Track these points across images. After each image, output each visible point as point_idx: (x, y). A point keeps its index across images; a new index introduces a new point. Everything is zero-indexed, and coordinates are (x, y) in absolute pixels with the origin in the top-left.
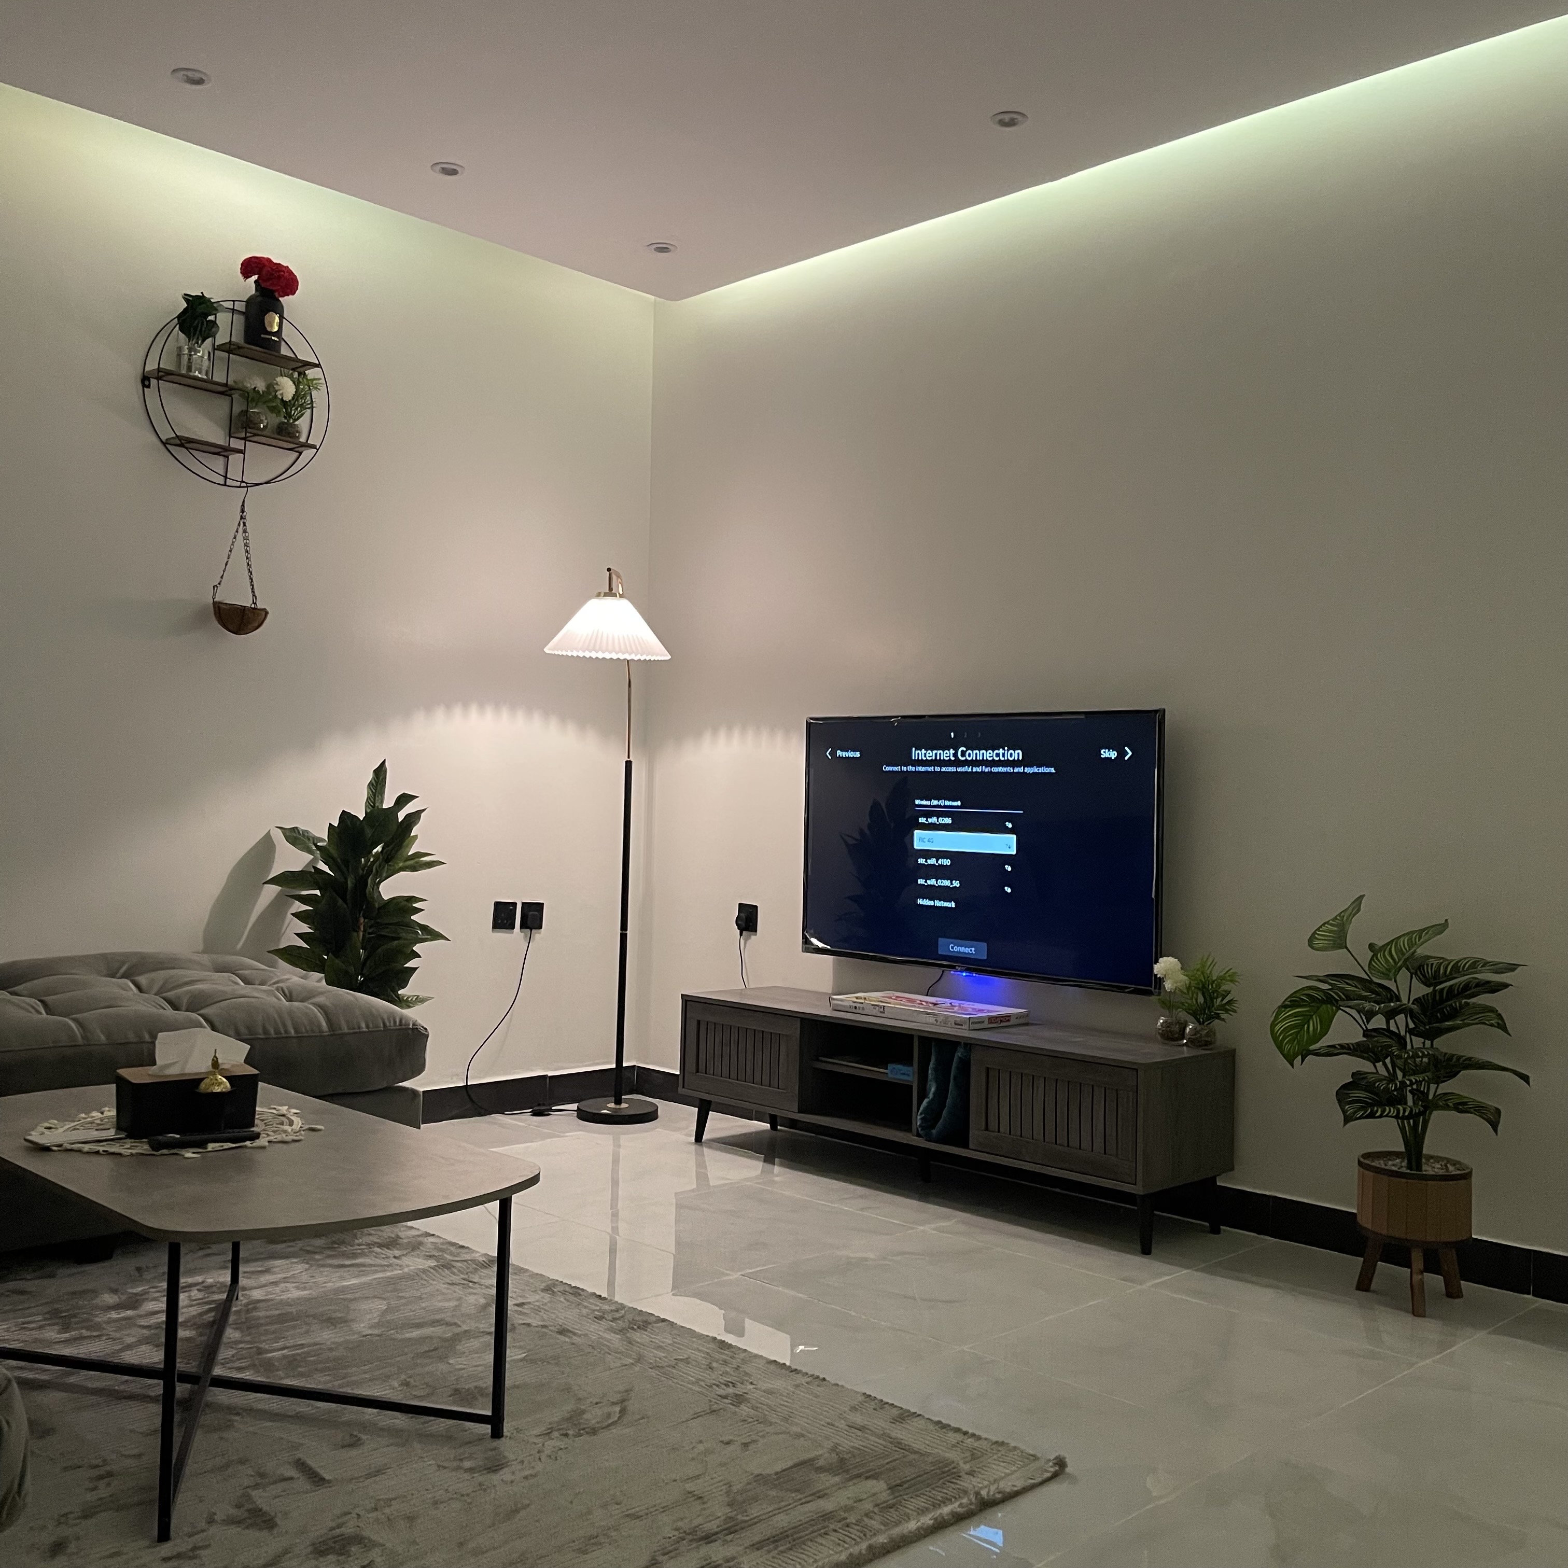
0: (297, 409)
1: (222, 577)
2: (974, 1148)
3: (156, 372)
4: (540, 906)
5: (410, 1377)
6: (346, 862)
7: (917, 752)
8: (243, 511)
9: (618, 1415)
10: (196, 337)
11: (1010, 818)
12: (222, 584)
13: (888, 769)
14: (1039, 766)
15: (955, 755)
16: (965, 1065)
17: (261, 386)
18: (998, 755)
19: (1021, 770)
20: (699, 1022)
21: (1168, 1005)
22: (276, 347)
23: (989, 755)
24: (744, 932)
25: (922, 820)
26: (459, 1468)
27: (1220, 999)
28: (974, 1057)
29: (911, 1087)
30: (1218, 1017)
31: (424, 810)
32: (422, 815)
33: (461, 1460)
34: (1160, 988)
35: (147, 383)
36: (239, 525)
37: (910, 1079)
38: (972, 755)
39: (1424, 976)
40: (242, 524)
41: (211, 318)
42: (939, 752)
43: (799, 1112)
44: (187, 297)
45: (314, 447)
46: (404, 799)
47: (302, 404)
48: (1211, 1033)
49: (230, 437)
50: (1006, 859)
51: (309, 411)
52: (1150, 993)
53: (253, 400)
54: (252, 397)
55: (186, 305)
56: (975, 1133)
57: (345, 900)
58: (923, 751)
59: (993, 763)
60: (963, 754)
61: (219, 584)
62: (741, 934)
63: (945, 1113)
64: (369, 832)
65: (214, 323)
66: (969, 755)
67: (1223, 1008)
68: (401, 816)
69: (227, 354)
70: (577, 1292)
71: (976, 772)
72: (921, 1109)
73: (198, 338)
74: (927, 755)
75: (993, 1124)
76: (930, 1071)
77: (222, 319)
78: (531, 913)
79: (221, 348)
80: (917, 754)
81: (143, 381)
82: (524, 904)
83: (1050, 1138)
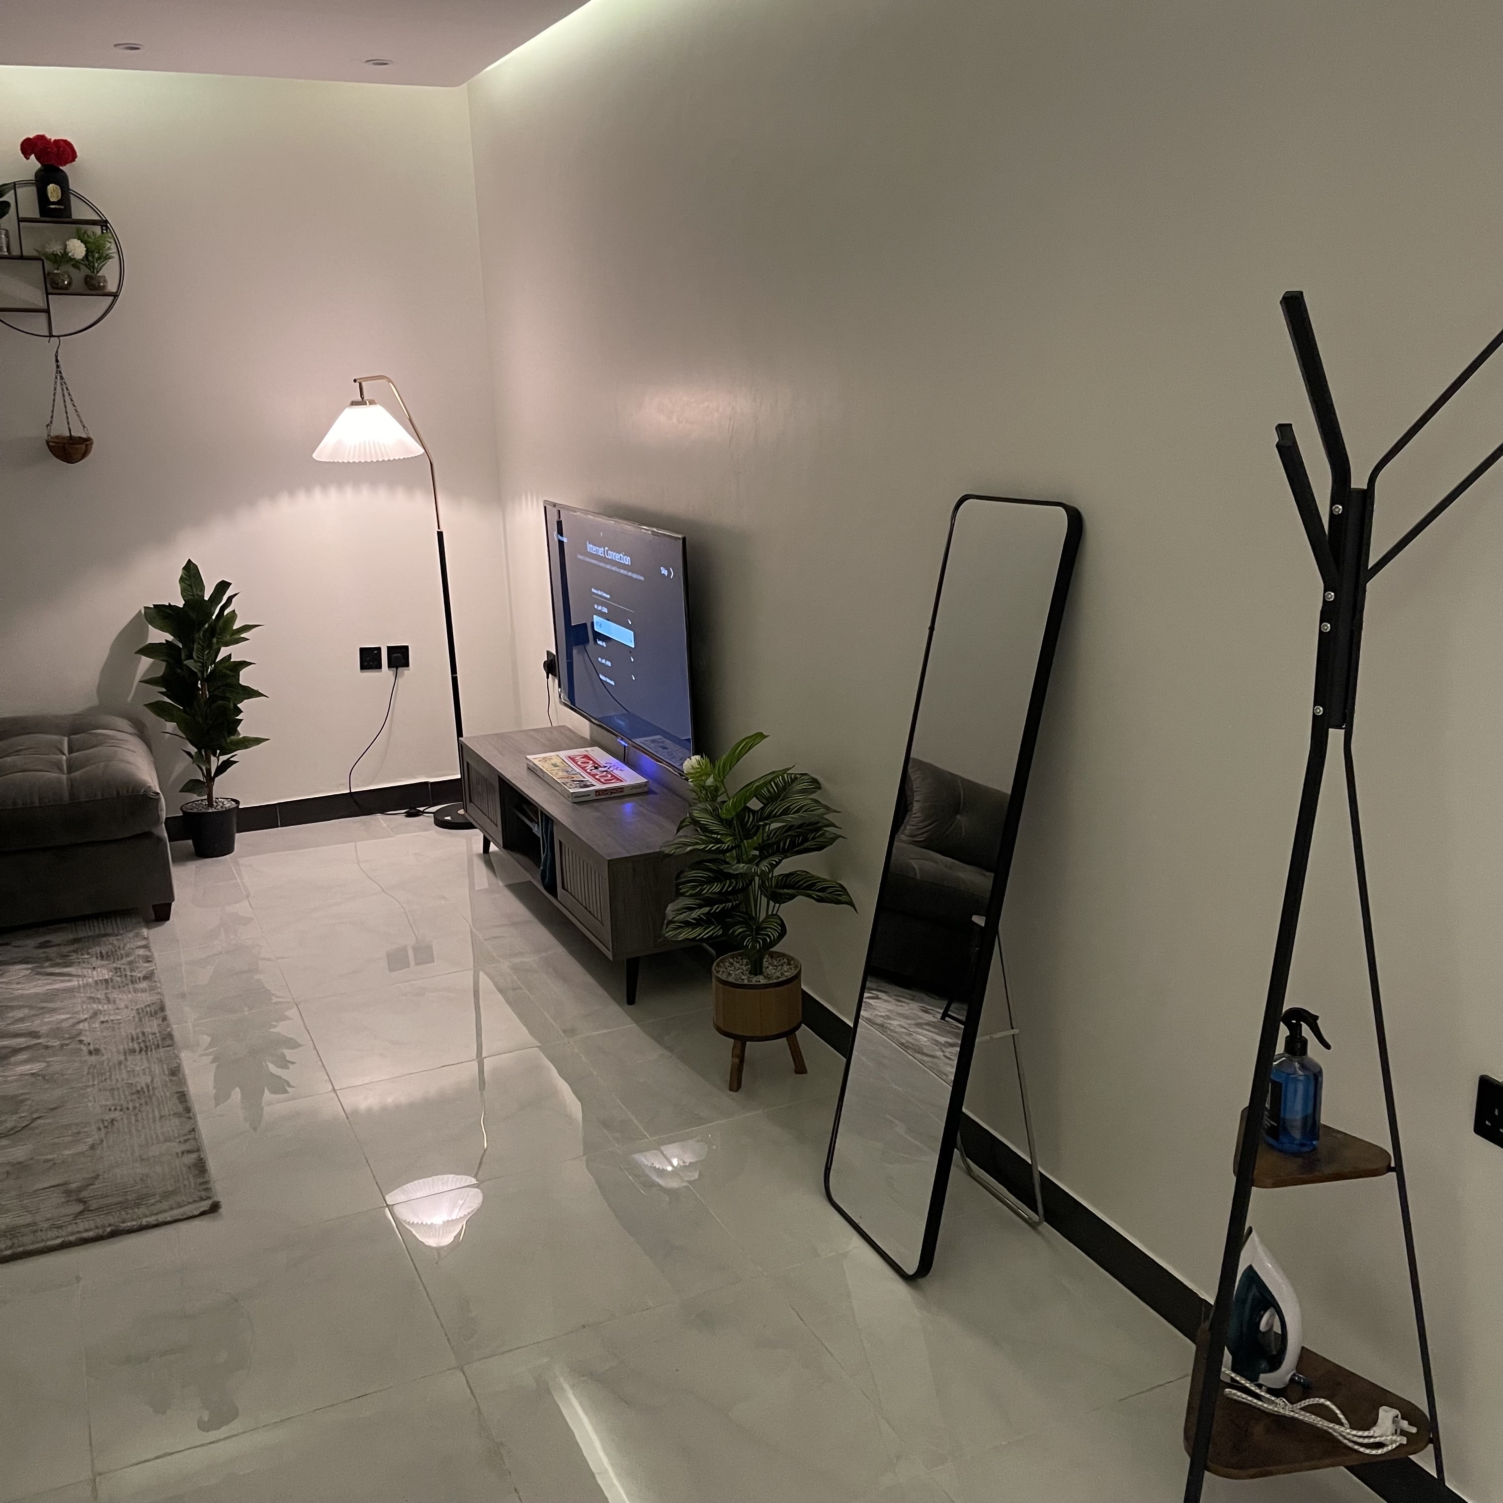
1: (52, 416)
4: (406, 648)
8: (57, 361)
11: (630, 616)
18: (621, 558)
20: (468, 763)
22: (65, 213)
24: (550, 675)
25: (596, 606)
28: (555, 830)
36: (56, 373)
43: (503, 847)
45: (112, 294)
46: (222, 586)
49: (47, 294)
50: (627, 650)
53: (56, 262)
54: (54, 260)
61: (51, 422)
62: (548, 677)
65: (6, 202)
71: (613, 571)
78: (397, 655)
82: (388, 647)
83: (584, 902)
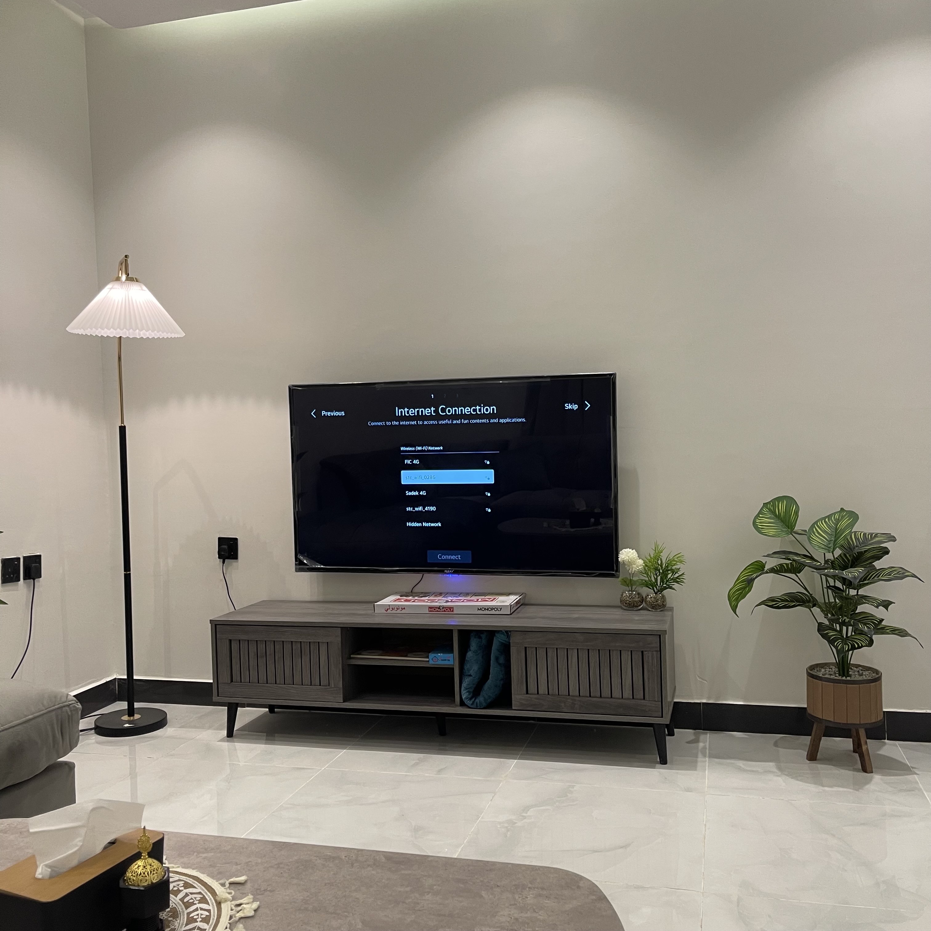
2: (517, 708)
7: (400, 410)
11: (487, 457)
13: (373, 424)
14: (512, 418)
15: (436, 411)
16: (506, 649)
18: (474, 410)
19: (496, 421)
20: (229, 640)
21: (630, 582)
23: (467, 410)
24: (226, 561)
25: (408, 462)
27: (672, 575)
28: (513, 641)
29: (452, 668)
30: (669, 587)
34: (624, 571)
37: (451, 662)
38: (451, 411)
42: (420, 410)
43: (344, 701)
50: (487, 487)
56: (517, 697)
58: (406, 410)
59: (470, 417)
60: (443, 410)
62: (223, 563)
63: (487, 684)
66: (449, 411)
67: (675, 580)
71: (456, 424)
72: (464, 685)
74: (410, 412)
75: (533, 689)
80: (398, 412)
82: (24, 558)
83: (584, 691)
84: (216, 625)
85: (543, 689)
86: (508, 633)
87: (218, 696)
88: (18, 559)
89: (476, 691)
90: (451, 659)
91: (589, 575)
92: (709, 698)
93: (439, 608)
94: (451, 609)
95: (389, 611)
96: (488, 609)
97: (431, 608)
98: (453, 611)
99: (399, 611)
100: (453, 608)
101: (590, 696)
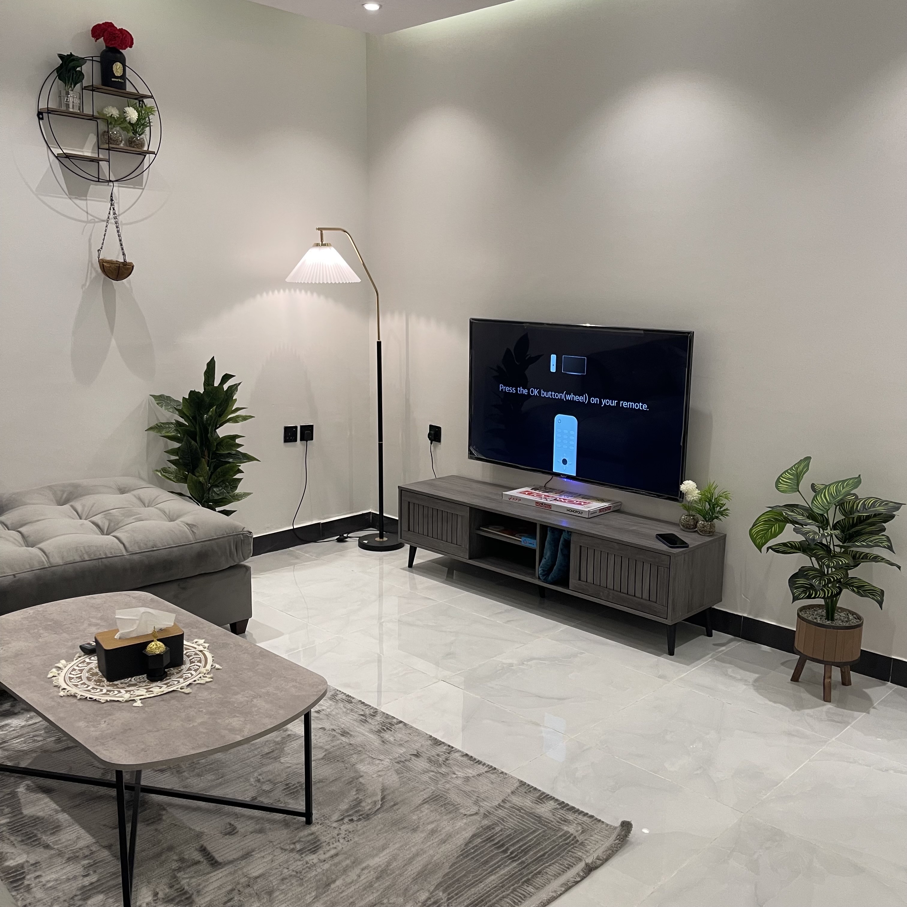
0: (140, 127)
1: (103, 244)
2: (572, 589)
3: (46, 109)
4: (312, 427)
5: (260, 775)
6: (194, 418)
8: (112, 200)
9: (380, 803)
10: (70, 83)
12: (103, 248)
16: (567, 544)
17: (114, 112)
20: (409, 503)
21: (689, 507)
22: (122, 86)
24: (433, 442)
26: (292, 850)
27: (719, 508)
28: (574, 538)
29: (535, 550)
30: (717, 518)
31: (240, 384)
32: (239, 387)
33: (294, 843)
34: (683, 498)
35: (41, 116)
36: (110, 209)
37: (534, 546)
39: (845, 511)
40: (112, 209)
41: (78, 69)
43: (469, 559)
44: (61, 56)
45: (153, 153)
46: (226, 377)
47: (144, 124)
48: (712, 526)
49: (99, 148)
51: (148, 128)
52: (676, 500)
53: (111, 123)
54: (110, 121)
55: (61, 62)
56: (573, 581)
57: (196, 441)
61: (101, 248)
62: (431, 443)
63: (555, 568)
64: (207, 400)
65: (81, 72)
67: (721, 513)
68: (226, 387)
69: (92, 92)
70: (349, 699)
72: (541, 564)
73: (71, 84)
75: (583, 578)
76: (546, 544)
77: (86, 69)
78: (306, 432)
79: (86, 88)
81: (38, 115)
82: (301, 427)
83: (617, 588)
84: (401, 490)
85: (590, 580)
86: (570, 532)
87: (401, 538)
88: (296, 427)
89: (547, 572)
90: (535, 544)
91: (659, 496)
92: (749, 614)
93: (542, 504)
94: (549, 506)
95: (511, 500)
96: (573, 512)
97: (537, 503)
98: (551, 508)
99: (517, 501)
100: (551, 505)
101: (620, 592)
